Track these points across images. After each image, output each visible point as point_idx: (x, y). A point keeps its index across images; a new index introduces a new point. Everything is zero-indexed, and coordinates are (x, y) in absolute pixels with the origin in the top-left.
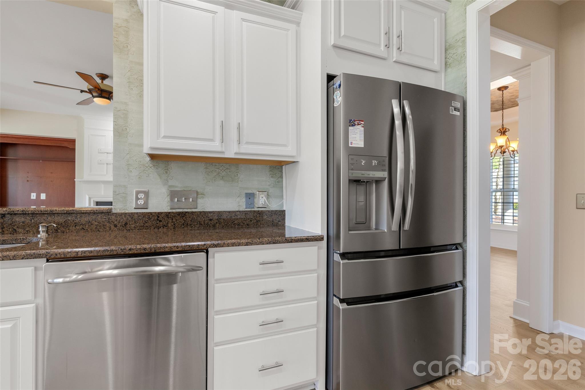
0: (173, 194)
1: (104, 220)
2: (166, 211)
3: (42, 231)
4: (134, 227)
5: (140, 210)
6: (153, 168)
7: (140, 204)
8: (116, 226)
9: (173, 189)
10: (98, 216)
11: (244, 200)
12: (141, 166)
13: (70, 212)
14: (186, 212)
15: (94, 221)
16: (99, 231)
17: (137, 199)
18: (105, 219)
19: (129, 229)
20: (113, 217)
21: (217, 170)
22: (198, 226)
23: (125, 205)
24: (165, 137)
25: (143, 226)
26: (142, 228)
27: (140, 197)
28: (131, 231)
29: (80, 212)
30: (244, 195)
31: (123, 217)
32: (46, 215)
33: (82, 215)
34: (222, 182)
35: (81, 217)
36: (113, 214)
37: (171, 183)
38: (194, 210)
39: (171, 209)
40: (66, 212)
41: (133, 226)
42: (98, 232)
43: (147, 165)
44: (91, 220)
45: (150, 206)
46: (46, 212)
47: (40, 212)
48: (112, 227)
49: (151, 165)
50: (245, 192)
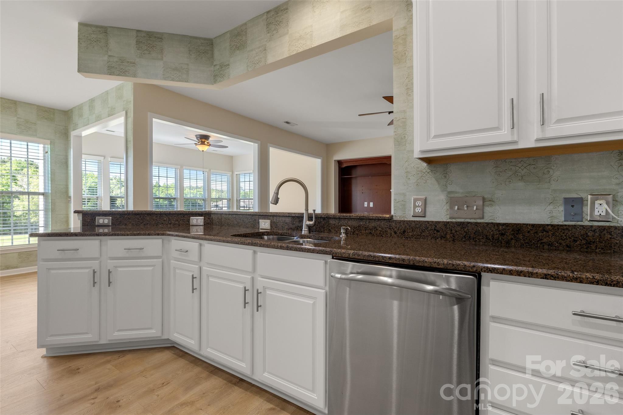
0: (452, 201)
1: (386, 226)
2: (445, 220)
3: (343, 232)
4: (412, 235)
5: (418, 218)
6: (430, 173)
7: (417, 212)
8: (395, 233)
9: (452, 195)
10: (381, 222)
11: (562, 208)
12: (418, 172)
13: (362, 218)
14: (468, 223)
15: (378, 227)
16: (383, 236)
17: (415, 206)
18: (387, 225)
19: (407, 236)
20: (394, 224)
21: (513, 168)
22: (484, 240)
23: (404, 213)
24: (436, 137)
25: (420, 235)
26: (419, 237)
27: (417, 205)
28: (409, 239)
29: (368, 218)
30: (562, 201)
31: (402, 224)
32: (347, 220)
33: (370, 220)
34: (521, 184)
35: (369, 222)
36: (393, 221)
37: (450, 188)
38: (479, 221)
39: (450, 218)
40: (358, 218)
41: (411, 234)
42: (381, 237)
43: (424, 171)
44: (376, 226)
45: (428, 214)
46: (347, 218)
47: (343, 217)
48: (393, 233)
49: (429, 171)
50: (563, 197)
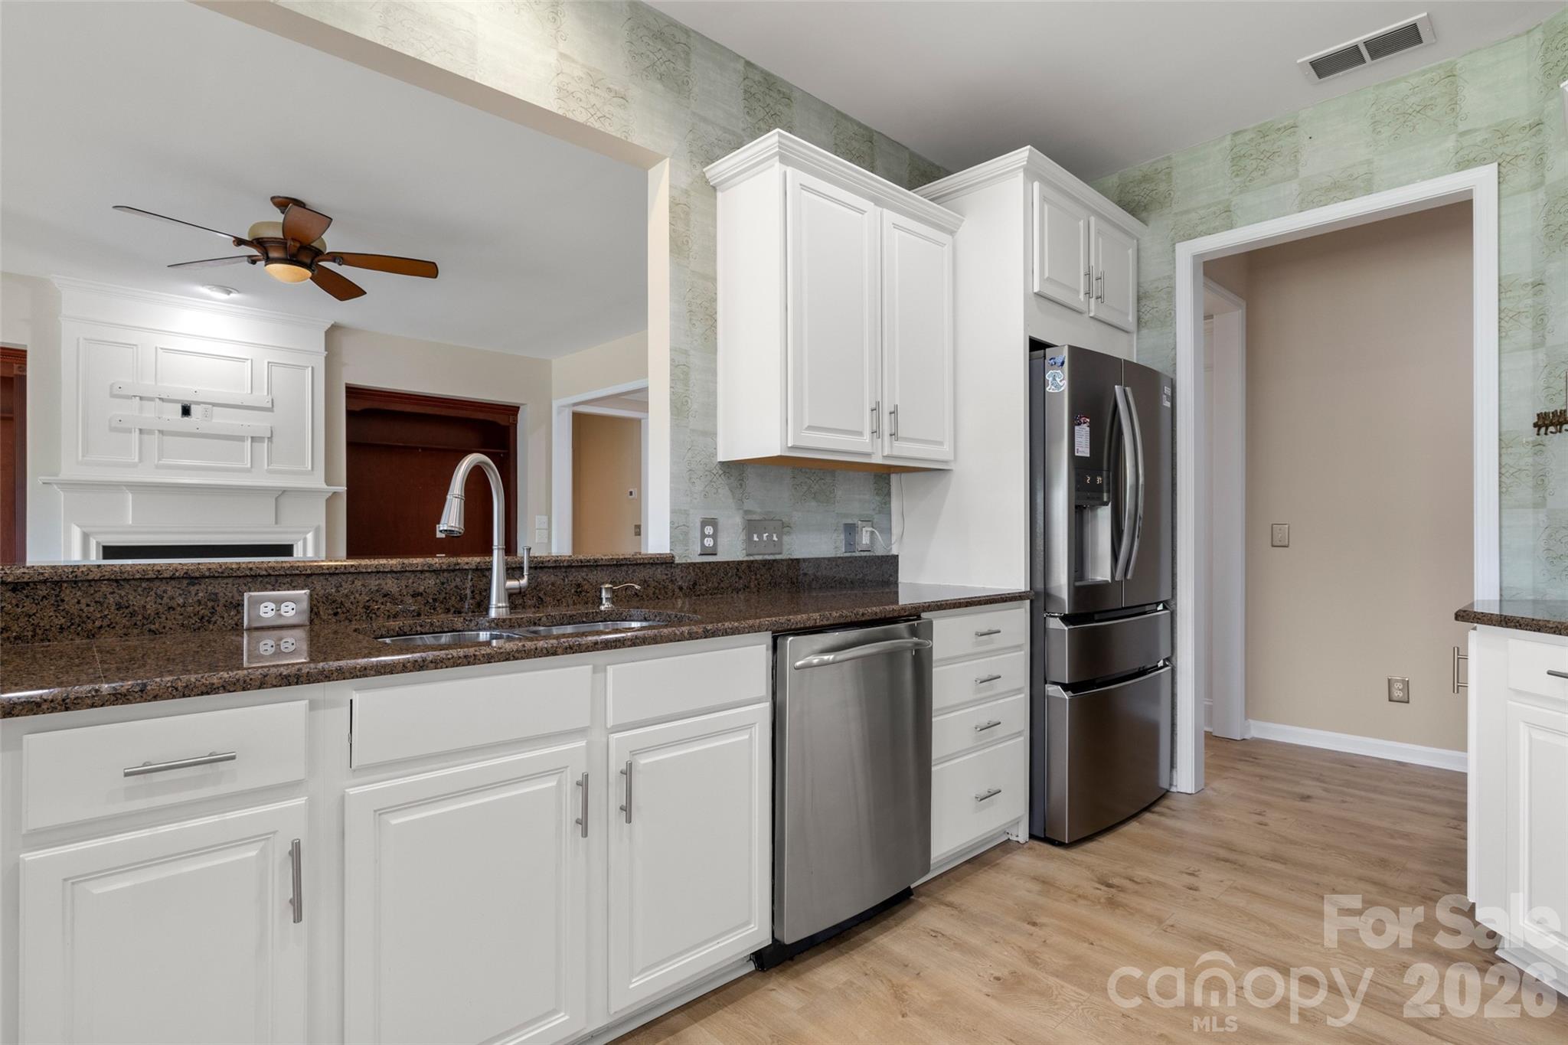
0: (751, 526)
1: (665, 577)
2: (743, 559)
3: (606, 598)
4: (706, 590)
5: (708, 557)
6: (722, 476)
7: (708, 546)
8: (681, 588)
9: (750, 517)
10: (657, 569)
11: (842, 537)
12: (707, 473)
13: (622, 562)
14: (774, 561)
15: (651, 579)
16: (659, 599)
17: (704, 536)
18: (667, 575)
19: (699, 593)
20: (678, 571)
21: (808, 481)
22: (788, 586)
23: (686, 548)
24: (810, 428)
25: (717, 588)
26: (716, 592)
27: (707, 533)
28: (701, 597)
29: (635, 562)
30: (842, 528)
31: (691, 571)
32: (585, 569)
33: (635, 567)
34: (814, 504)
35: (634, 571)
36: (678, 564)
37: (749, 505)
38: (778, 557)
39: (747, 555)
40: (615, 562)
41: (704, 587)
42: (657, 601)
43: (715, 472)
44: (647, 579)
45: (720, 549)
46: (589, 564)
47: (580, 564)
48: (677, 590)
49: (721, 472)
50: (844, 522)
